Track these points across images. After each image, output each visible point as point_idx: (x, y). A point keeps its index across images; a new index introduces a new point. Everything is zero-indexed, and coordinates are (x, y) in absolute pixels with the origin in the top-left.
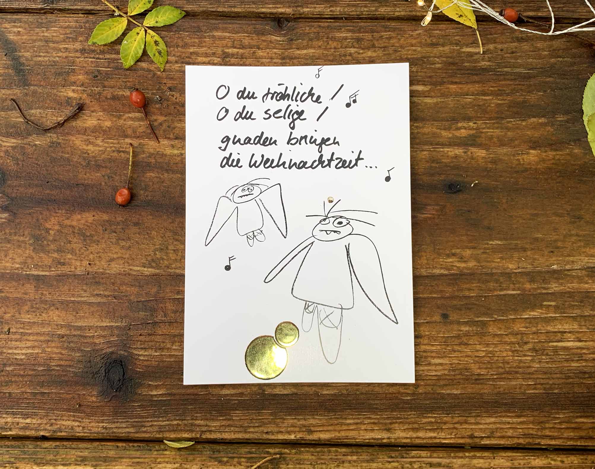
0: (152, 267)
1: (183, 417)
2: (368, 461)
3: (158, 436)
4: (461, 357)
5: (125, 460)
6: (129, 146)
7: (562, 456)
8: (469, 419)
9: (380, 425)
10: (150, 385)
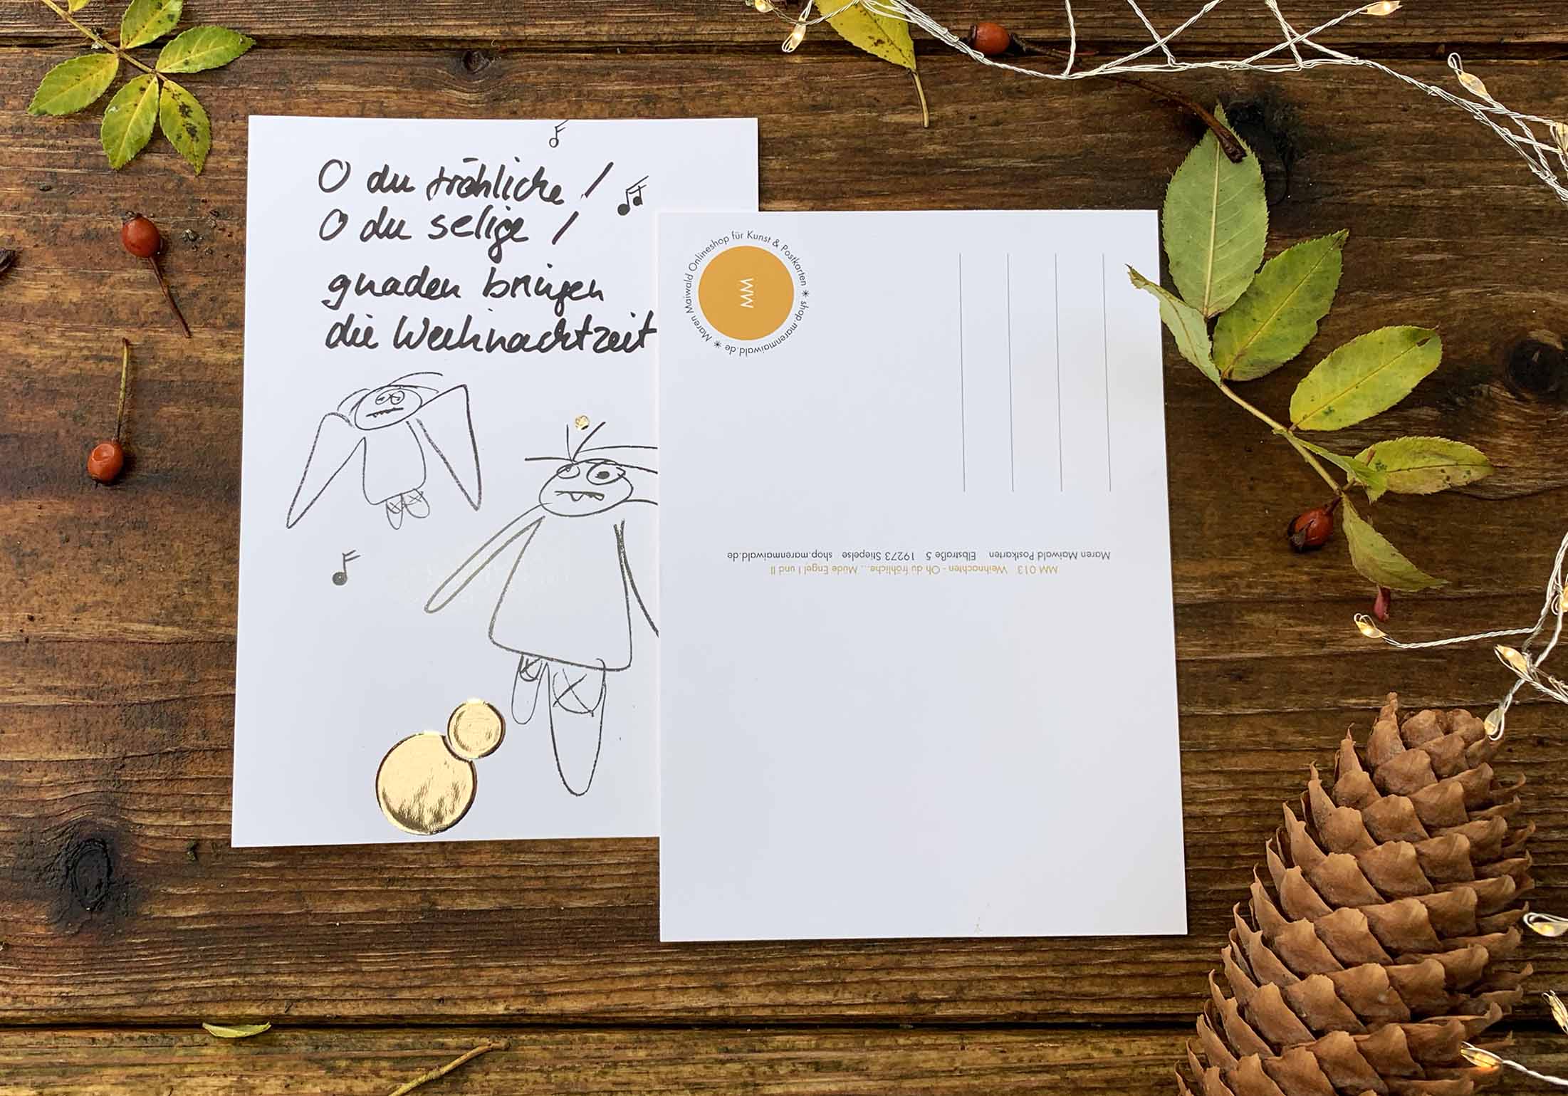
0: (173, 624)
1: (247, 969)
2: (672, 1061)
3: (188, 1013)
5: (109, 1071)
6: (121, 345)
7: (1120, 1039)
8: (907, 959)
9: (704, 978)
10: (171, 894)
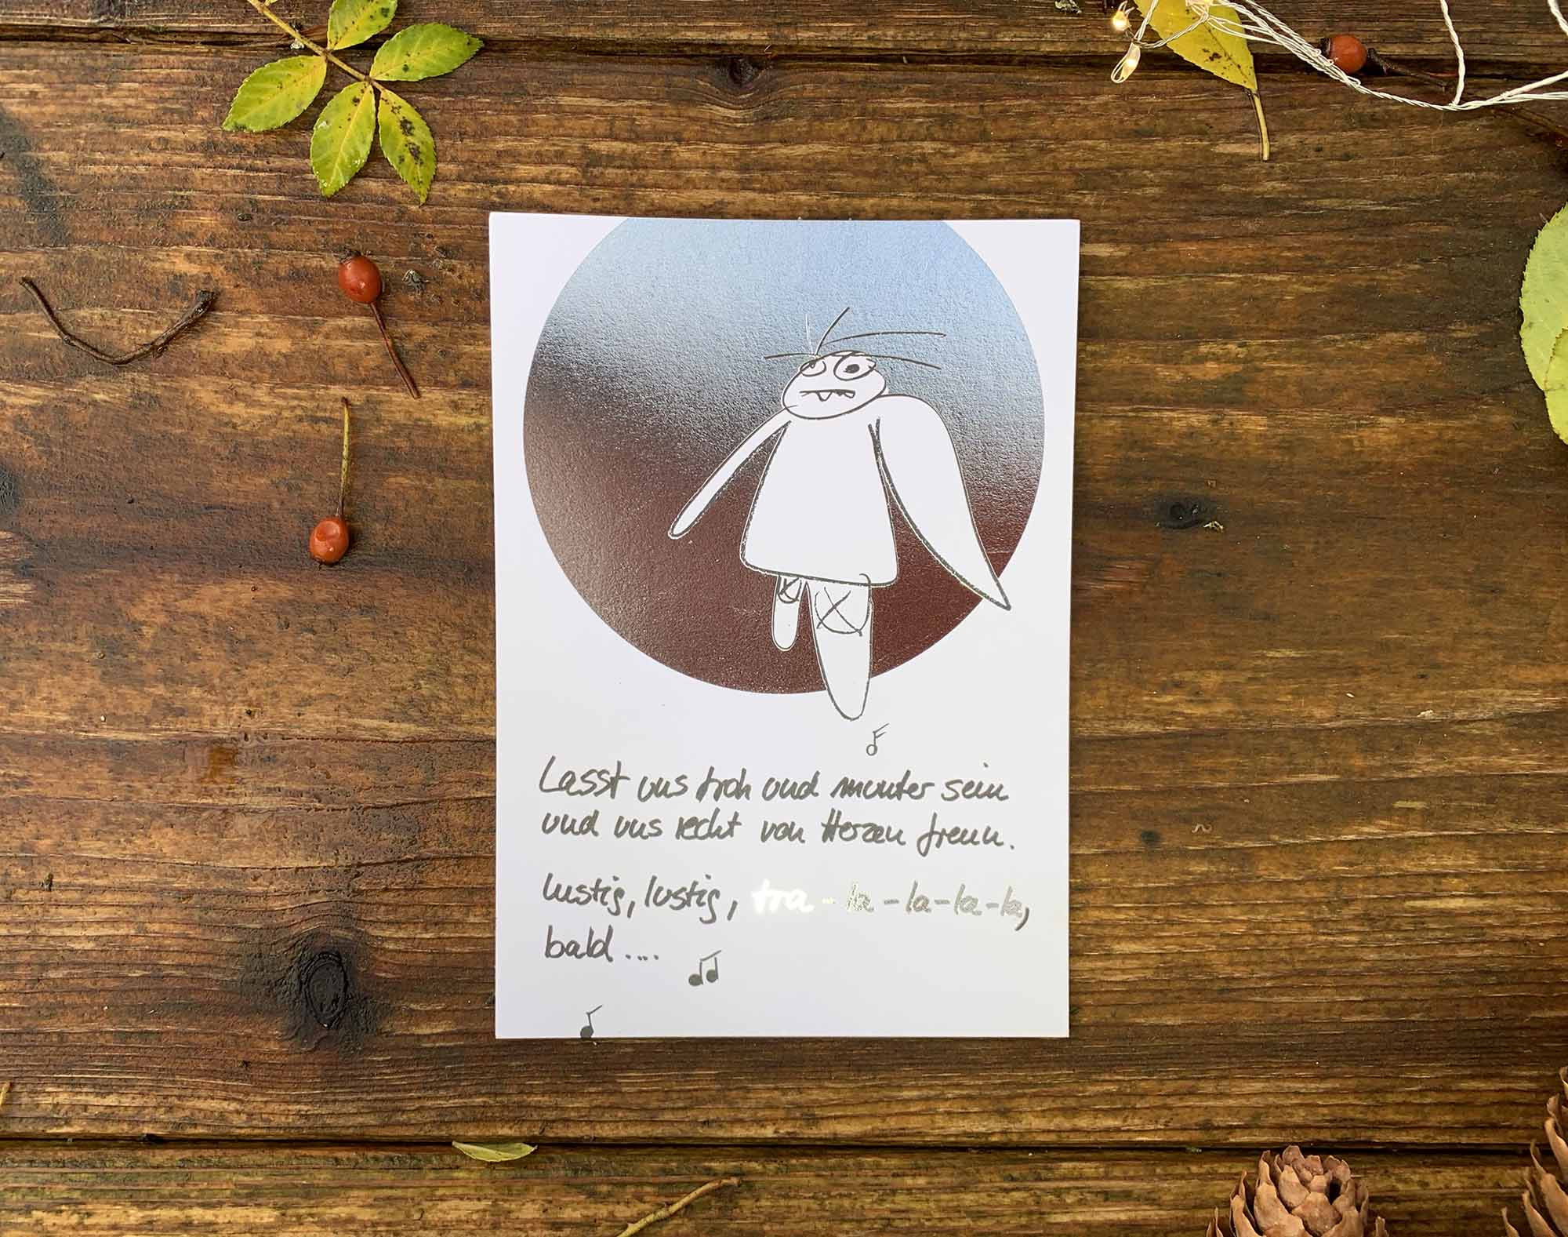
0: (410, 719)
1: (498, 1088)
2: (953, 1189)
3: (435, 1133)
4: (1188, 936)
5: (355, 1193)
6: (339, 405)
8: (1202, 1084)
9: (986, 1102)
10: (412, 1010)
